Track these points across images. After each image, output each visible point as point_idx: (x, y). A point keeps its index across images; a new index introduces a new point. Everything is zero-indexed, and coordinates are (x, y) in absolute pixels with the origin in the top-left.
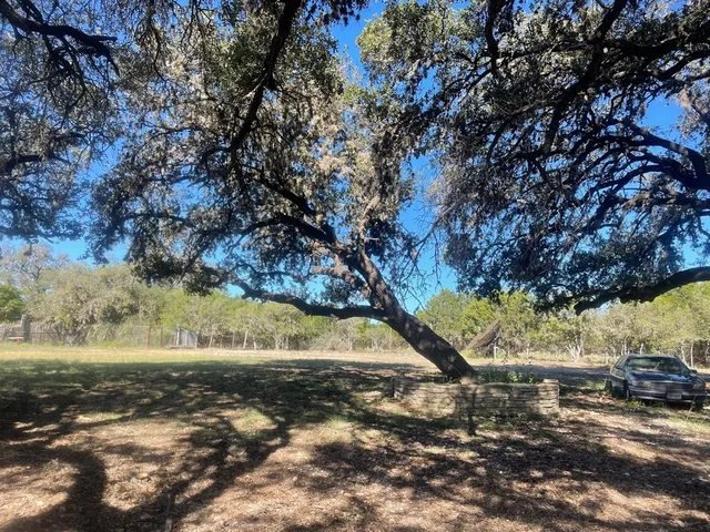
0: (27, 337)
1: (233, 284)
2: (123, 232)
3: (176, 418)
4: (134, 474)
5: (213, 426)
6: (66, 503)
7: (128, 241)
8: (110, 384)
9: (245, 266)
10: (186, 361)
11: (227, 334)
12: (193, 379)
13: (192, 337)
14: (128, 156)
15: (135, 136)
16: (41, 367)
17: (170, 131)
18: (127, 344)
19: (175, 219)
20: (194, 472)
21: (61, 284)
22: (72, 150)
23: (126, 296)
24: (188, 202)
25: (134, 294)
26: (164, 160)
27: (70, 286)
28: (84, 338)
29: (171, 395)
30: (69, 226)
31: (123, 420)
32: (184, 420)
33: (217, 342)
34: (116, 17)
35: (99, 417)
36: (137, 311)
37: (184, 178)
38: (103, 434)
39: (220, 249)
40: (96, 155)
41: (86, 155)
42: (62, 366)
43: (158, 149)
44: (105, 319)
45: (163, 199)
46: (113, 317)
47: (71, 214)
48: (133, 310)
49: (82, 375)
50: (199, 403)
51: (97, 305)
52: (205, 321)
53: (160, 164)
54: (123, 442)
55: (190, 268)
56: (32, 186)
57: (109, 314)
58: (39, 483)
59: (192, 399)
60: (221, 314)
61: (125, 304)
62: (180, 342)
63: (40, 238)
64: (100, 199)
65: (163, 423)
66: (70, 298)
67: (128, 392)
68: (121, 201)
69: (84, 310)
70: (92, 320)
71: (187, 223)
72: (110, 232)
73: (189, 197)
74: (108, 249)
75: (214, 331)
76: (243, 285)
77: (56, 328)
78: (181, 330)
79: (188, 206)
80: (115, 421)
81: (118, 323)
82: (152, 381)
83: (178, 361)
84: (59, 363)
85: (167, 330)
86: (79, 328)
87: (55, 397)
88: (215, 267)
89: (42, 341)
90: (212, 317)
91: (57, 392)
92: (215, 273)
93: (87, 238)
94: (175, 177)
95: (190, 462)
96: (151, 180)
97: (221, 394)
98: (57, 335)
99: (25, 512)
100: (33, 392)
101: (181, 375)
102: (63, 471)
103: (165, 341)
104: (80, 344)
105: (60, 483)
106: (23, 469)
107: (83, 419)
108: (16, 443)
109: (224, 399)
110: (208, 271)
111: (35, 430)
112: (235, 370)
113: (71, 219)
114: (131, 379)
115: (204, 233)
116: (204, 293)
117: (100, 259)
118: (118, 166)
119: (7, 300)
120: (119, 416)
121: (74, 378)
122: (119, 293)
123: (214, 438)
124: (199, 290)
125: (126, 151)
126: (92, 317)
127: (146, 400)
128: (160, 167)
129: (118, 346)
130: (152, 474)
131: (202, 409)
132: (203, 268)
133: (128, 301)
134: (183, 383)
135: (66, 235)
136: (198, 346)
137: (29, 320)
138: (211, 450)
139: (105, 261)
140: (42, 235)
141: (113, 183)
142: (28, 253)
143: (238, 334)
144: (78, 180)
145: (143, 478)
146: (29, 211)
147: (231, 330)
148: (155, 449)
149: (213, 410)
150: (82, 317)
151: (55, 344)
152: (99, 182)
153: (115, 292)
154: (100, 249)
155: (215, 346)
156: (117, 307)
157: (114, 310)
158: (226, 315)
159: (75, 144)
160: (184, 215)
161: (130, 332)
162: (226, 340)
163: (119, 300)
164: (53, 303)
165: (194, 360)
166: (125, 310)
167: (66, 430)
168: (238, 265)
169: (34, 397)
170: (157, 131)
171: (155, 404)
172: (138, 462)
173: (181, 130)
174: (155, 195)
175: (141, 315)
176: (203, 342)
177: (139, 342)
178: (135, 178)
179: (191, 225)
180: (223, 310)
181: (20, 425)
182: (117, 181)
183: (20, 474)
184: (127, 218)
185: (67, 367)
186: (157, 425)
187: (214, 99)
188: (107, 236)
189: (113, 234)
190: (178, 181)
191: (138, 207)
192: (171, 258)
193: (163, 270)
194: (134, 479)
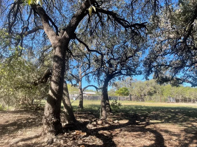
0: (131, 100)
1: (187, 82)
2: (152, 71)
3: (177, 124)
4: (171, 139)
5: (191, 127)
6: (155, 144)
7: (153, 73)
8: (155, 112)
9: (190, 77)
10: (174, 106)
11: (185, 98)
12: (178, 112)
13: (174, 100)
14: (151, 51)
15: (153, 45)
16: (136, 107)
17: (162, 41)
18: (155, 101)
19: (166, 65)
20: (189, 141)
21: (136, 86)
22: (137, 53)
23: (153, 88)
24: (169, 60)
25: (154, 88)
26: (161, 50)
27: (139, 86)
28: (144, 100)
29: (173, 117)
30: (139, 72)
31: (162, 122)
32: (180, 125)
33: (182, 101)
34: (145, 17)
35: (155, 121)
36: (156, 92)
37: (168, 53)
38: (158, 126)
39: (181, 72)
40: (143, 53)
41: (141, 53)
42: (141, 107)
43: (159, 47)
44: (148, 95)
45: (162, 61)
46: (150, 94)
47: (139, 69)
48: (155, 92)
49: (147, 109)
50: (183, 120)
51: (146, 91)
52: (177, 94)
53: (160, 51)
54: (164, 129)
55: (172, 79)
56: (130, 63)
57: (149, 93)
58: (146, 137)
59: (180, 118)
60: (182, 92)
61: (153, 90)
62: (170, 101)
63: (133, 76)
64: (145, 64)
65: (174, 125)
66: (139, 90)
67: (161, 115)
68: (151, 63)
69: (143, 92)
70: (145, 95)
71: (169, 66)
72: (148, 72)
73: (169, 59)
74: (149, 76)
75: (180, 98)
76: (191, 83)
77: (137, 97)
78: (170, 98)
79: (169, 61)
80: (160, 123)
81: (152, 96)
82: (167, 112)
83: (172, 106)
84: (141, 106)
85: (165, 97)
86: (142, 97)
87: (142, 115)
88: (180, 78)
89: (134, 101)
90: (179, 93)
91: (143, 114)
92: (181, 80)
93: (143, 74)
94: (165, 54)
95: (187, 138)
96: (158, 56)
97: (190, 117)
98: (137, 99)
99: (146, 144)
100: (137, 113)
101: (174, 111)
102: (151, 135)
103: (165, 101)
104: (143, 101)
105: (152, 138)
106: (141, 133)
107: (151, 121)
108: (138, 126)
109: (191, 119)
110: (178, 79)
111: (141, 123)
112: (192, 110)
113: (139, 70)
114: (160, 111)
115: (176, 68)
116: (178, 86)
117: (147, 79)
118: (149, 54)
119: (126, 91)
120: (161, 121)
121: (145, 110)
122: (151, 88)
123: (192, 131)
124: (176, 85)
125: (151, 50)
126: (145, 94)
127: (167, 118)
128: (160, 52)
129: (152, 102)
130: (176, 139)
131: (185, 122)
132: (176, 79)
133: (154, 90)
134: (176, 113)
135: (138, 74)
136: (176, 102)
137: (131, 95)
138: (193, 135)
139: (148, 79)
140: (133, 75)
141: (148, 59)
142: (131, 80)
143: (189, 98)
144: (139, 60)
145: (174, 141)
146: (130, 69)
147: (186, 97)
148: (174, 132)
149: (189, 122)
150: (142, 94)
151: (137, 101)
152: (145, 59)
153: (149, 87)
154: (147, 76)
155: (182, 102)
156: (151, 91)
157: (150, 92)
158: (184, 93)
159: (138, 51)
160: (168, 64)
161: (155, 98)
162: (185, 100)
163: (151, 89)
164: (135, 91)
165: (177, 106)
166: (153, 92)
167: (148, 124)
168: (188, 77)
169: (138, 115)
170: (158, 42)
171: (169, 119)
172: (171, 135)
173: (165, 40)
174: (160, 60)
175: (157, 93)
176: (177, 101)
177: (158, 101)
178: (154, 56)
179: (171, 67)
180: (182, 91)
181: (137, 122)
182: (149, 58)
183: (141, 134)
184: (153, 67)
185: (143, 107)
186: (172, 125)
187: (174, 29)
188: (148, 73)
189: (149, 72)
190: (166, 55)
191: (155, 64)
192: (166, 77)
193: (164, 80)
194: (171, 140)
